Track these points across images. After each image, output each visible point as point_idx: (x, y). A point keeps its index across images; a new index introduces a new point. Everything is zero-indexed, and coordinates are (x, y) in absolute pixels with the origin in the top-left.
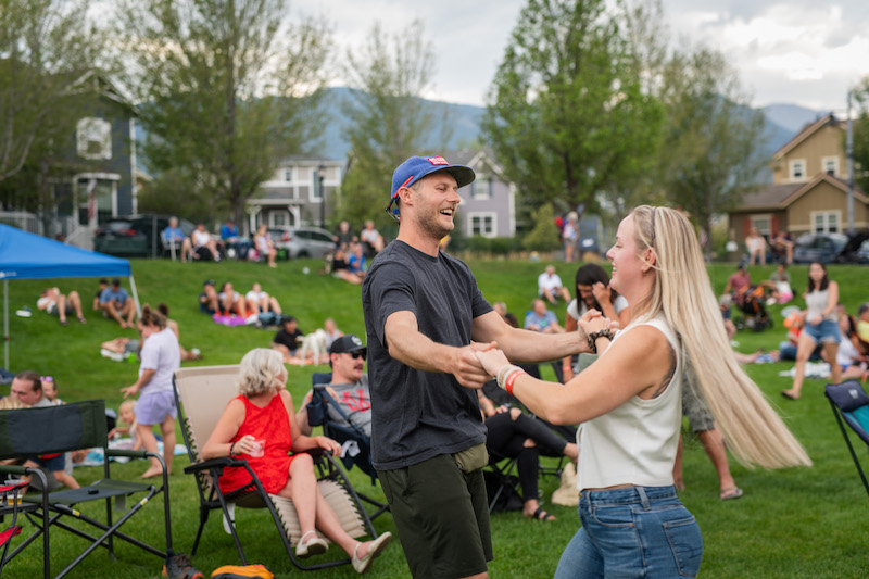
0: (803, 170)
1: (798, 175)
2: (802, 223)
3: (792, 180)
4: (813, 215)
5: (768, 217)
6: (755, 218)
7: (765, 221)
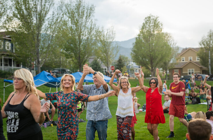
0: (184, 59)
1: (183, 60)
2: (186, 71)
3: (182, 61)
4: (188, 70)
5: (178, 70)
6: (175, 70)
7: (177, 71)
